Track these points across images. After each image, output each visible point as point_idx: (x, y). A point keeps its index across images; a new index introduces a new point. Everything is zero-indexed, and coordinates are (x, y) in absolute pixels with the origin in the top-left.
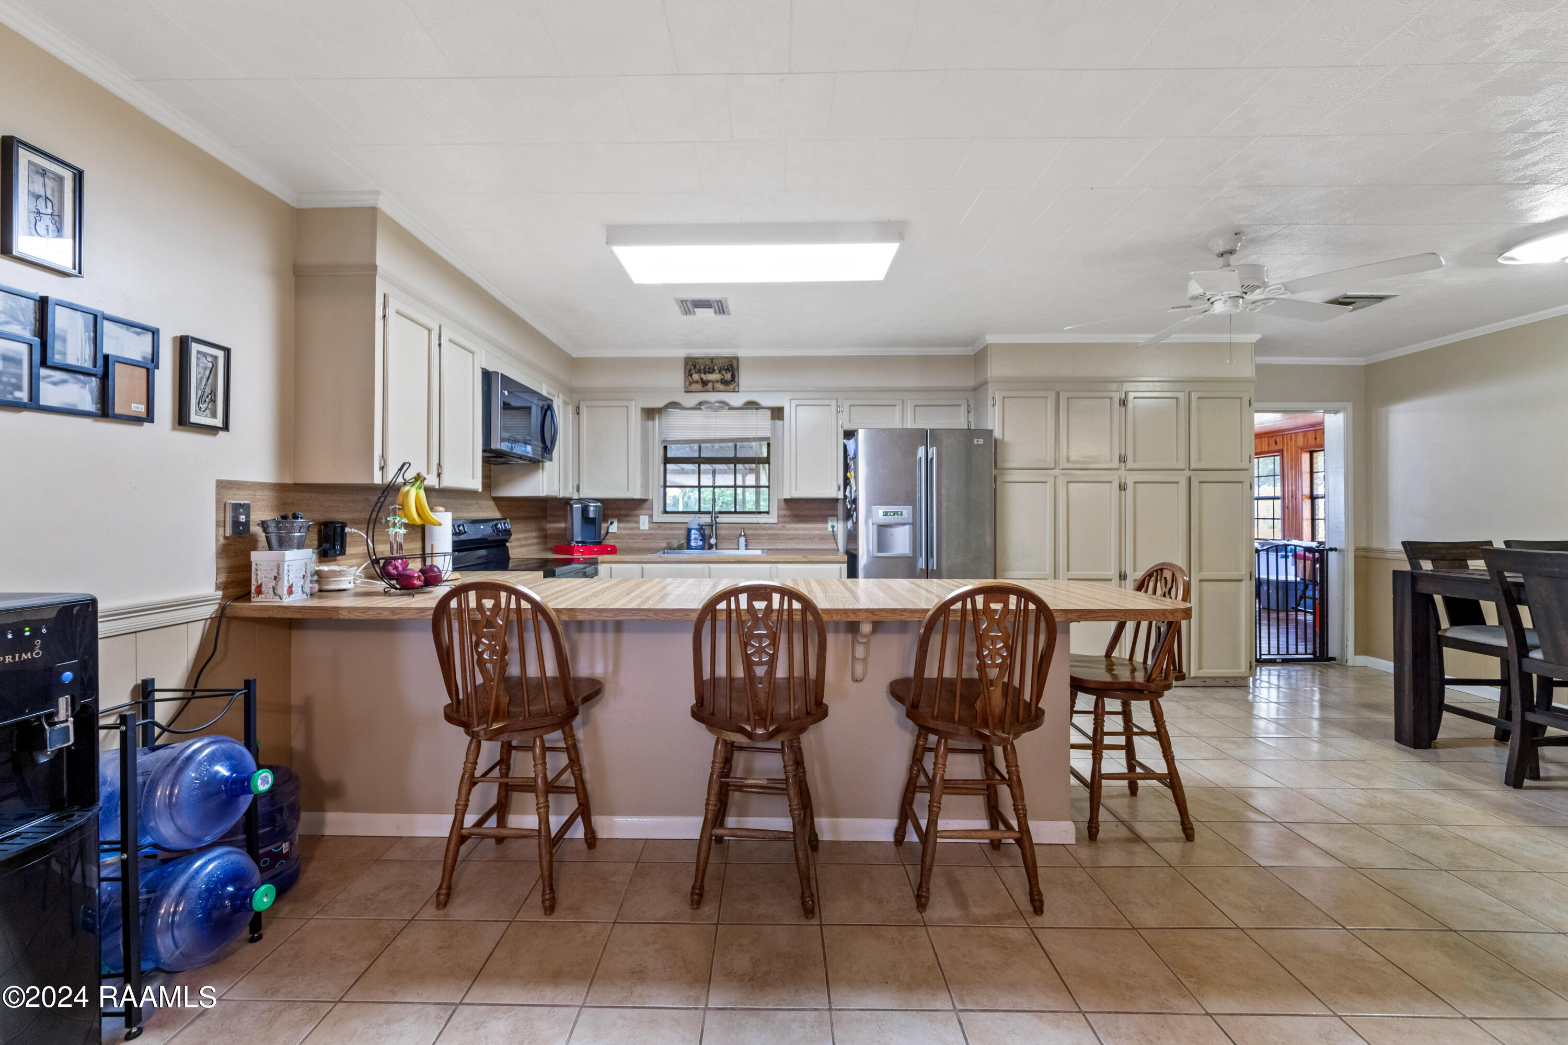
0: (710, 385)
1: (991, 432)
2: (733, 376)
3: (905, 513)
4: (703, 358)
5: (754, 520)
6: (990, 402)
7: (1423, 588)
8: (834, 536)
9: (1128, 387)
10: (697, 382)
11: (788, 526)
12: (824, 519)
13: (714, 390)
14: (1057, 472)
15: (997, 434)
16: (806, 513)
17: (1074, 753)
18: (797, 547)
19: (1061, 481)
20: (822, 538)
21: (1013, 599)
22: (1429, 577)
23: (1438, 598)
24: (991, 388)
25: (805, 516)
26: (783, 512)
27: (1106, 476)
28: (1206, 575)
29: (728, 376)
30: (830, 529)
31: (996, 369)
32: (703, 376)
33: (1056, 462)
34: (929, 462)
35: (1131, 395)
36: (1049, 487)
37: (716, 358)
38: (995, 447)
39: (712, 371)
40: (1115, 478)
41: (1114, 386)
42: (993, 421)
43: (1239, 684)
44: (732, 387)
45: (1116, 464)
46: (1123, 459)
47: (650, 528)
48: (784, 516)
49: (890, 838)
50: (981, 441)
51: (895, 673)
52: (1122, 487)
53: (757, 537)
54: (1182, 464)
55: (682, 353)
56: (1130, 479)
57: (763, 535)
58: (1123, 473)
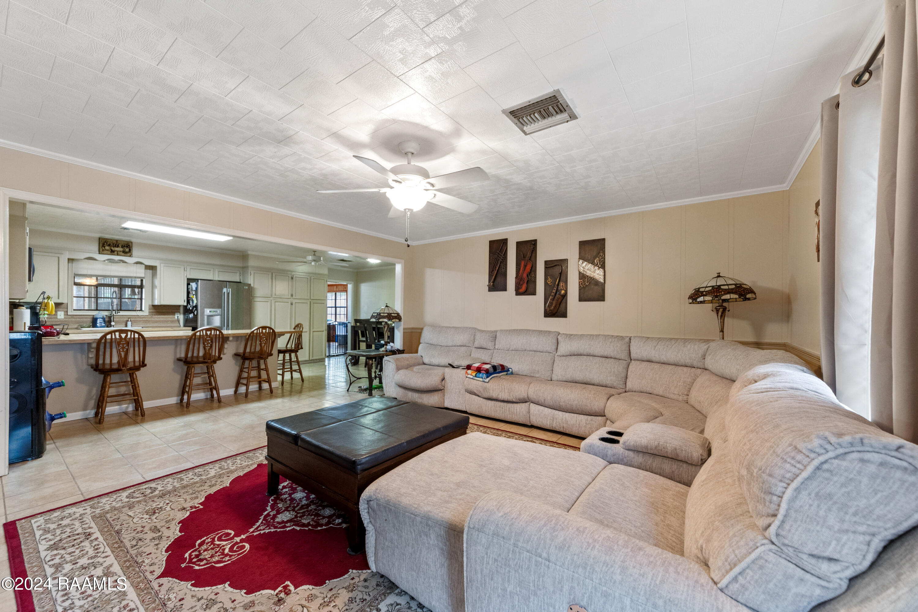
0: (116, 253)
1: (250, 285)
2: (130, 250)
3: (218, 311)
4: (111, 240)
5: (135, 314)
6: (249, 274)
7: (356, 329)
8: (178, 321)
9: (293, 273)
10: (108, 250)
11: (154, 316)
12: (173, 313)
13: (118, 255)
14: (271, 299)
15: (252, 285)
16: (164, 311)
17: (278, 376)
18: (159, 325)
19: (273, 302)
20: (172, 322)
21: (267, 329)
22: (358, 327)
23: (360, 331)
24: (250, 269)
25: (163, 312)
26: (151, 311)
27: (286, 300)
28: (314, 330)
29: (127, 250)
30: (176, 318)
31: (251, 263)
32: (112, 248)
33: (271, 295)
34: (228, 294)
35: (294, 276)
36: (269, 303)
37: (120, 241)
38: (250, 290)
39: (118, 246)
40: (289, 301)
41: (289, 273)
42: (250, 280)
43: (322, 360)
44: (128, 254)
45: (290, 297)
46: (292, 295)
47: (65, 318)
48: (152, 312)
49: (233, 393)
50: (247, 288)
51: (234, 352)
52: (292, 304)
53: (136, 321)
54: (308, 298)
55: (98, 235)
56: (294, 301)
57: (140, 321)
58: (292, 300)
